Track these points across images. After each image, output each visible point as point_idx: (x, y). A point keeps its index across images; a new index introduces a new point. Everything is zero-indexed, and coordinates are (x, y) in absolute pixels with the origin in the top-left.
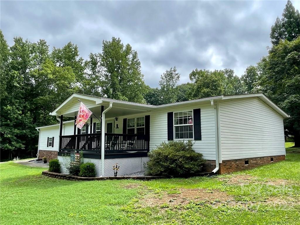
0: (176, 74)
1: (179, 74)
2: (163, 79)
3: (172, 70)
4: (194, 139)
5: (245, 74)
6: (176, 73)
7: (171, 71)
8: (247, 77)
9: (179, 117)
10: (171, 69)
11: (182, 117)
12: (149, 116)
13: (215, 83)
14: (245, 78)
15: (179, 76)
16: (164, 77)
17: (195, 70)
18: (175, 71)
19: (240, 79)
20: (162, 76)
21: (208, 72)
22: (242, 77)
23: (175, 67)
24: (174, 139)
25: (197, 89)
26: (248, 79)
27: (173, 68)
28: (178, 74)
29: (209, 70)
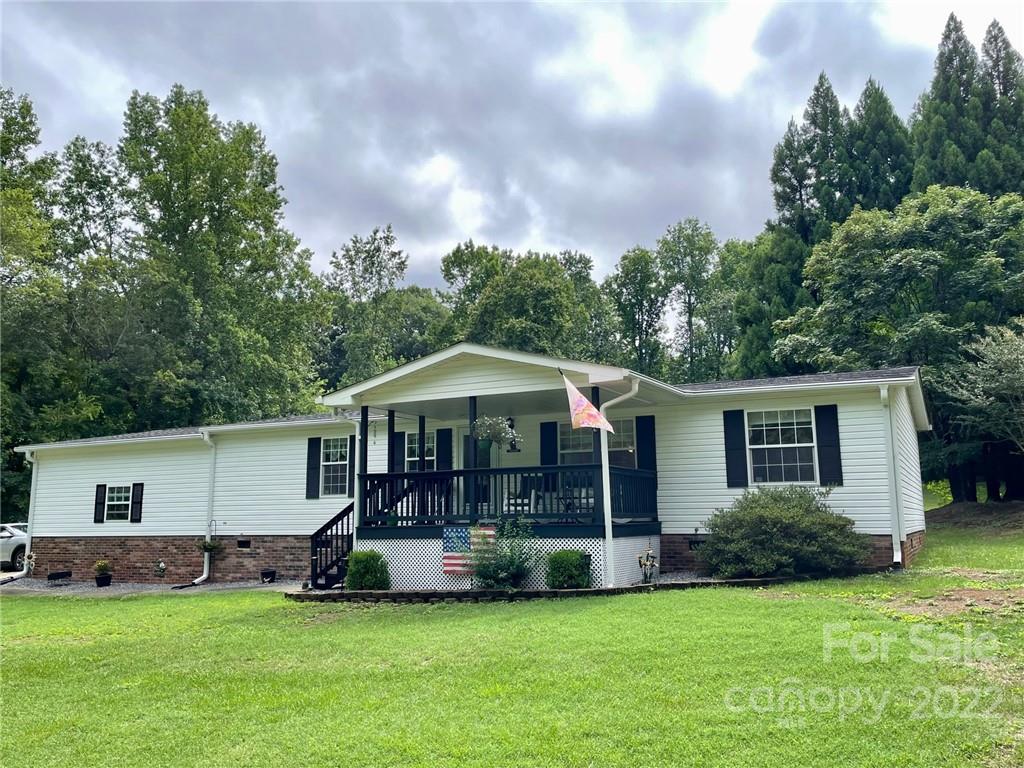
0: (394, 255)
1: (403, 255)
2: (338, 266)
3: (379, 235)
4: (818, 483)
5: (616, 272)
6: (394, 248)
7: (375, 239)
8: (624, 285)
9: (764, 423)
10: (375, 234)
11: (777, 425)
12: (653, 418)
13: (548, 302)
14: (615, 286)
15: (403, 263)
16: (343, 262)
17: (463, 247)
18: (388, 240)
19: (598, 287)
20: (334, 255)
21: (509, 257)
22: (606, 282)
23: (389, 227)
24: (750, 484)
25: (482, 315)
26: (624, 290)
27: (381, 230)
28: (400, 253)
29: (511, 251)
